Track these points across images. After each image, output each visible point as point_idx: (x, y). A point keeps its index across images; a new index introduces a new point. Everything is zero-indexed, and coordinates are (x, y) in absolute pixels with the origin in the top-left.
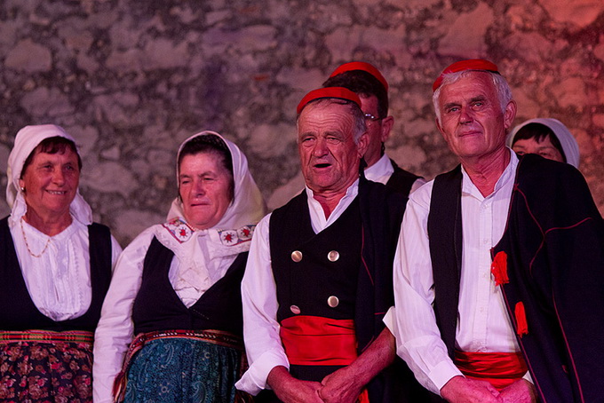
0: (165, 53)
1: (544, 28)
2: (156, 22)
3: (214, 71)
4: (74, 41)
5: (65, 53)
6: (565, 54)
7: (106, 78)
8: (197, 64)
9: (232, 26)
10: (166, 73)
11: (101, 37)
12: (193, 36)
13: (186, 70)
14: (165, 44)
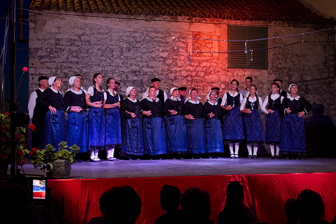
0: (135, 78)
1: (181, 76)
2: (134, 74)
3: (142, 80)
4: (124, 77)
5: (123, 78)
6: (184, 79)
7: (128, 81)
8: (139, 79)
9: (143, 75)
10: (136, 81)
11: (127, 76)
12: (139, 76)
14: (135, 77)
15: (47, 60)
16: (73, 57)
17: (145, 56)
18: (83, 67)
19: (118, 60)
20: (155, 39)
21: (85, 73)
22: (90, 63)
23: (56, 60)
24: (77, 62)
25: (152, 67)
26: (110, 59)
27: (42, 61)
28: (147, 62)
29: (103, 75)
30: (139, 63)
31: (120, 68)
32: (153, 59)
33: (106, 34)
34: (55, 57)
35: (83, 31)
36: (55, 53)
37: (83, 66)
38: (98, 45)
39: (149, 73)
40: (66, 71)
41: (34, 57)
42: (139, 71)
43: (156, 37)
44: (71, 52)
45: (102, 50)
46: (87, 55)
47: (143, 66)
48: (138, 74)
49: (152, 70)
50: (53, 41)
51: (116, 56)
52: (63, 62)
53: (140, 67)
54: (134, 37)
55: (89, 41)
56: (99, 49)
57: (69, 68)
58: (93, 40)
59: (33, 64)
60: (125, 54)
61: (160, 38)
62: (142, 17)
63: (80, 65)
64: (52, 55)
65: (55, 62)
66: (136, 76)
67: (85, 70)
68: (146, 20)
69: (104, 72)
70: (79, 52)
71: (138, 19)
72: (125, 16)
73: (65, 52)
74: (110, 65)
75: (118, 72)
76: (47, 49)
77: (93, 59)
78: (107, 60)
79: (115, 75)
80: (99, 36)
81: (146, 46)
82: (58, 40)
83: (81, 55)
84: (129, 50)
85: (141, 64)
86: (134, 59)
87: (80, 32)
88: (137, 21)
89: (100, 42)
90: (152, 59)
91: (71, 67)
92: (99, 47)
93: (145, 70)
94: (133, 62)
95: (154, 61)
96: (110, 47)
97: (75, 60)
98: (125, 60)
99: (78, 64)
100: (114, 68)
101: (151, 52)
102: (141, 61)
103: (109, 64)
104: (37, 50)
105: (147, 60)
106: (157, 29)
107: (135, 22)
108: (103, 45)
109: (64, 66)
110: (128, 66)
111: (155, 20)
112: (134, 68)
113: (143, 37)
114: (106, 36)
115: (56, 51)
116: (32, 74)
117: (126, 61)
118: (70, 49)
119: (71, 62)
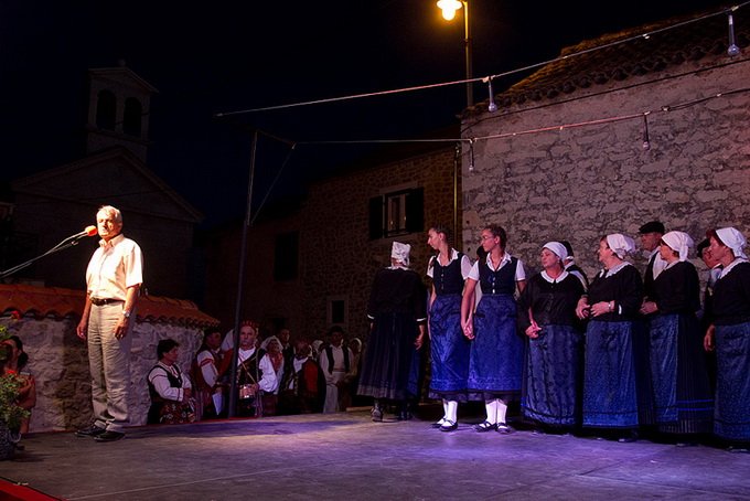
2: (674, 213)
8: (689, 224)
9: (700, 211)
12: (687, 216)
13: (686, 227)
14: (677, 220)
15: (492, 210)
16: (537, 194)
17: (699, 163)
18: (558, 214)
19: (632, 184)
20: (725, 113)
21: (563, 226)
22: (572, 202)
23: (506, 207)
24: (545, 205)
25: (722, 188)
26: (614, 186)
27: (484, 212)
28: (706, 177)
29: (600, 225)
30: (685, 183)
31: (637, 202)
32: (724, 164)
33: (602, 130)
34: (504, 202)
35: (555, 136)
36: (504, 194)
37: (556, 211)
38: (585, 159)
39: (715, 205)
40: (525, 227)
41: (470, 208)
42: (687, 204)
43: (727, 108)
44: (533, 185)
45: (596, 169)
46: (564, 186)
47: (696, 189)
48: (684, 210)
49: (724, 195)
50: (500, 171)
51: (627, 177)
52: (519, 210)
53: (690, 191)
54: (667, 123)
55: (567, 156)
56: (589, 169)
57: (530, 219)
58: (576, 151)
59: (468, 222)
60: (649, 168)
61: (741, 107)
62: (686, 67)
63: (552, 211)
64: (499, 199)
65: (504, 211)
66: (679, 216)
67: (561, 220)
68: (697, 73)
69: (602, 219)
70: (549, 183)
71: (675, 77)
72: (643, 79)
73: (523, 187)
74: (615, 201)
75: (634, 213)
76: (490, 188)
77: (576, 192)
78: (608, 189)
79: (627, 221)
80: (588, 140)
81: (702, 136)
82: (509, 166)
83: (554, 188)
84: (658, 155)
85: (691, 185)
86: (672, 175)
87: (548, 140)
88: (674, 82)
89: (590, 152)
90: (721, 167)
91: (534, 218)
92: (587, 164)
93: (703, 197)
94: (671, 182)
95: (729, 171)
96: (613, 157)
97: (543, 200)
98: (648, 182)
99: (548, 209)
100: (623, 205)
101: (717, 149)
102: (691, 177)
103: (612, 199)
104: (474, 192)
105: (707, 171)
106: (731, 87)
107: (668, 85)
108: (597, 158)
109: (521, 218)
110: (658, 194)
111: (721, 66)
112: (673, 196)
113: (691, 117)
114: (604, 135)
115: (506, 190)
116: (468, 242)
117: (653, 184)
118: (531, 180)
119: (534, 207)
